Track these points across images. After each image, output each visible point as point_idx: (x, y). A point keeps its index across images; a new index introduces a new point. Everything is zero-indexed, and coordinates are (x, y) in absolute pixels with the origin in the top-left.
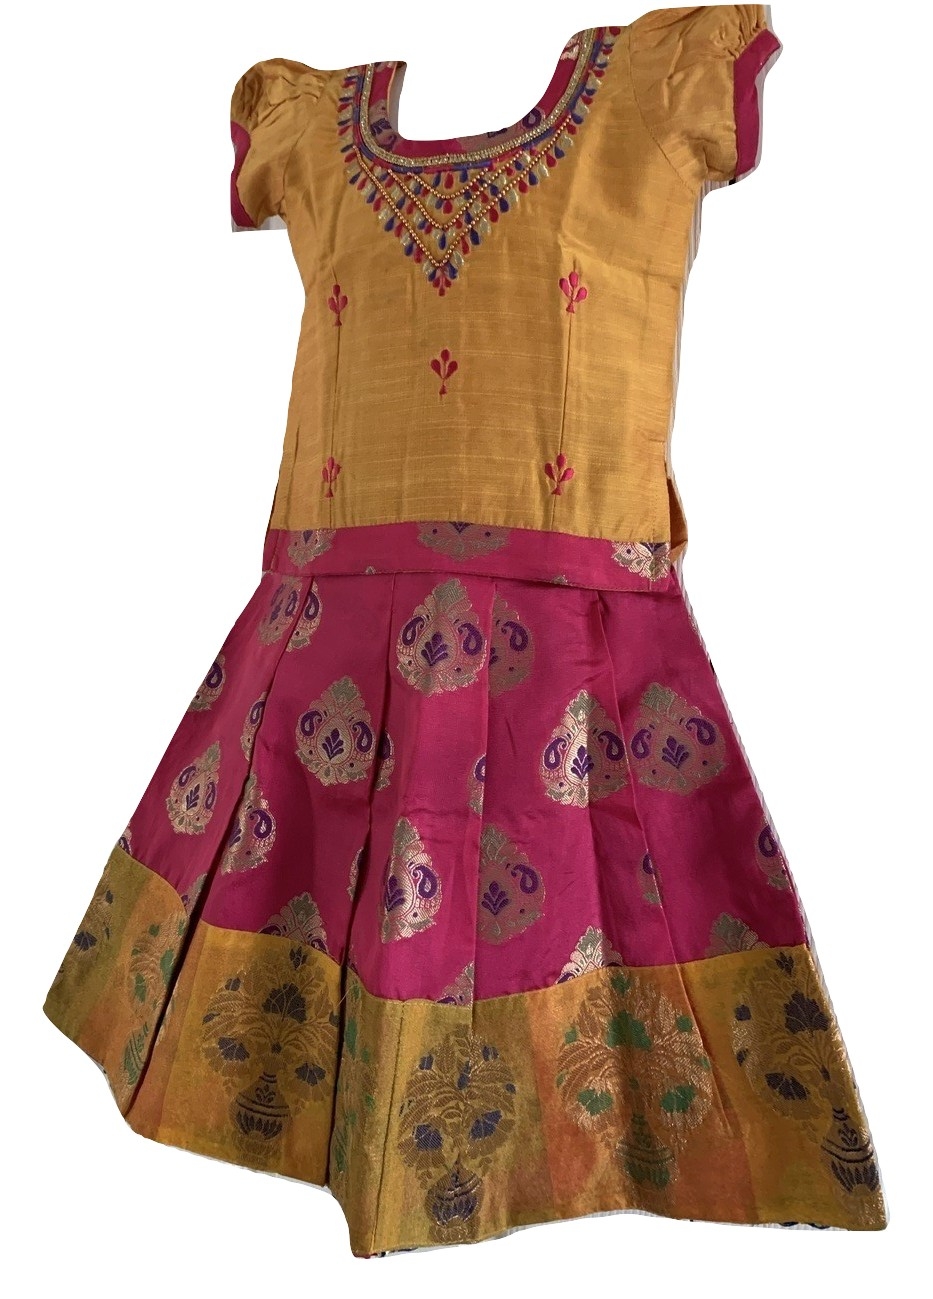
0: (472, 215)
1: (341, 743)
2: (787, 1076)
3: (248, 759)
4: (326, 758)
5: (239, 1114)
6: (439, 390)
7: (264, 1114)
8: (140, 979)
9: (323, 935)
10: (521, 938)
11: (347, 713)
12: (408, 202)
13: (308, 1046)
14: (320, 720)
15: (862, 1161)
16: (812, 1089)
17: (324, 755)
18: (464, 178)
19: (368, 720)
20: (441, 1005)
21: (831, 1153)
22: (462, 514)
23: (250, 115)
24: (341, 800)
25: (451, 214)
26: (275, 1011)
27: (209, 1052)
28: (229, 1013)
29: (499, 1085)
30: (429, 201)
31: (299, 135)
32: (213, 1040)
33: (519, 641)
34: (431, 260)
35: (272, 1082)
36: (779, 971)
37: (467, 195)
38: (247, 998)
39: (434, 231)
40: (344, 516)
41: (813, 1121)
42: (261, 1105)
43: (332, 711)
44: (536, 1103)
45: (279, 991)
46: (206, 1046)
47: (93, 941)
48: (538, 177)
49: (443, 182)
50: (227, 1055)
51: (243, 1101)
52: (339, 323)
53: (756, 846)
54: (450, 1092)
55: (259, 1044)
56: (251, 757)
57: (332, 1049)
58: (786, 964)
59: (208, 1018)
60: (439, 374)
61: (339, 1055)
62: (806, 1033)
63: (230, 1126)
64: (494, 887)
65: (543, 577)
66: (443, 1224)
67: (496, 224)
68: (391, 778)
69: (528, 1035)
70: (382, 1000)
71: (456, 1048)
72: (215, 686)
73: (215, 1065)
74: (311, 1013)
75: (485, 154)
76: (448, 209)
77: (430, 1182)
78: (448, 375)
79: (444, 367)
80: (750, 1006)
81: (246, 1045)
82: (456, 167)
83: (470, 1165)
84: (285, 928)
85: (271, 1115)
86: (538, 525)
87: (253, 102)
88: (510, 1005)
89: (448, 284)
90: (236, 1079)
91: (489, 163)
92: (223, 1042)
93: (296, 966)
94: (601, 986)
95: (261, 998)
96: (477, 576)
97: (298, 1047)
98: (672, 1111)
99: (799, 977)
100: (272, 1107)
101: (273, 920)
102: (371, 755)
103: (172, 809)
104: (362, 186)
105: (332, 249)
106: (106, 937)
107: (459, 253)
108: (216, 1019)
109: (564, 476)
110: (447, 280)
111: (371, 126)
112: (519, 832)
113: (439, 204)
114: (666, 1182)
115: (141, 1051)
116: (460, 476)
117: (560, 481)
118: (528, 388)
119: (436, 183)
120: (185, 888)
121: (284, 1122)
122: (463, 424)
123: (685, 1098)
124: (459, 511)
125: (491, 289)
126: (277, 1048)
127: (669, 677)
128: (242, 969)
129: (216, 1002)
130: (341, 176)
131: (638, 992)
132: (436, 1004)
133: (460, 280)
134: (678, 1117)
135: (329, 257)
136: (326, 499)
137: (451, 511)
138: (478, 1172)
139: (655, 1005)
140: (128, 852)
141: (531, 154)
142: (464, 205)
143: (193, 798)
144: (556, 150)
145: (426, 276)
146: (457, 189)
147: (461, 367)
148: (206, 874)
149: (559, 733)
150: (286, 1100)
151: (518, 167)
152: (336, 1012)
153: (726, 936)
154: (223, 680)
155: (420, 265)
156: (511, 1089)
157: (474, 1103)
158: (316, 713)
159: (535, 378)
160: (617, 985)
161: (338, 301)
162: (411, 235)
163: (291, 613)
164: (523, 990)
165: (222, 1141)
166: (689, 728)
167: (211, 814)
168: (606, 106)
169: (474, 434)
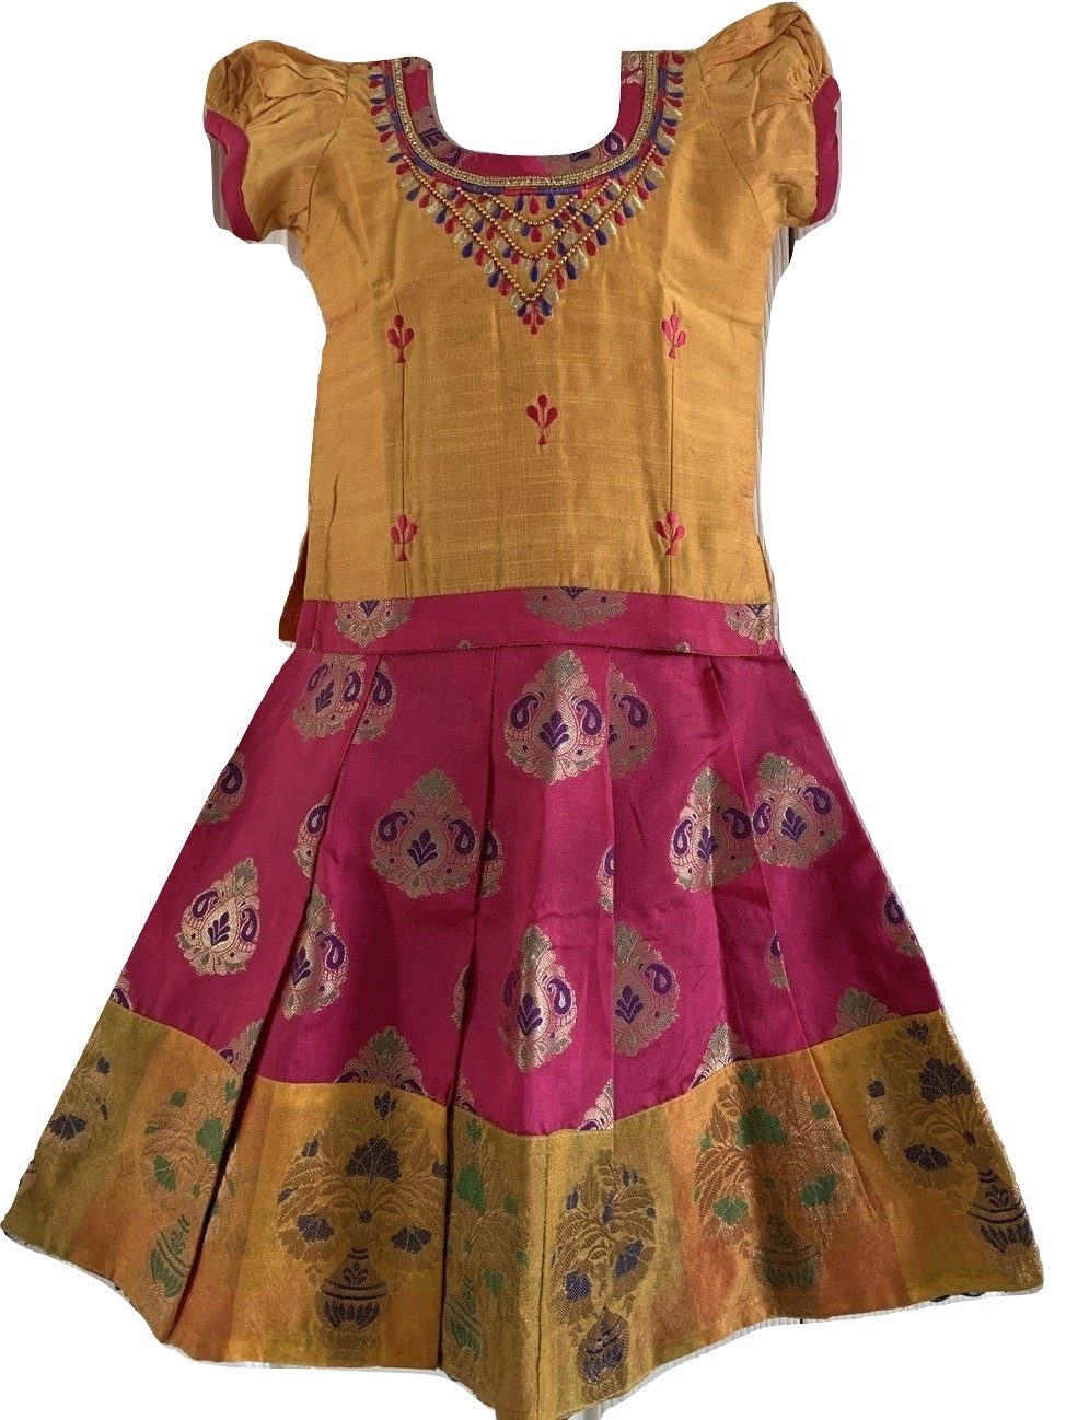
0: (566, 245)
1: (433, 846)
2: (928, 1147)
3: (308, 875)
4: (414, 866)
5: (326, 1305)
6: (538, 439)
7: (356, 1298)
8: (161, 1163)
9: (417, 1074)
10: (656, 1044)
11: (440, 811)
12: (486, 227)
13: (405, 1206)
14: (405, 822)
15: (1015, 1219)
16: (955, 1156)
17: (410, 863)
18: (551, 204)
19: (468, 818)
20: (583, 1133)
21: (980, 1217)
22: (576, 577)
23: (236, 106)
24: (436, 914)
25: (541, 243)
26: (361, 1171)
27: (287, 1237)
28: (308, 1185)
29: (640, 1210)
30: (513, 226)
31: (328, 138)
32: (291, 1220)
33: (638, 716)
34: (520, 293)
35: (361, 1259)
36: (910, 1041)
37: (557, 224)
38: (327, 1163)
39: (522, 261)
40: (424, 582)
41: (957, 1189)
42: (354, 1288)
43: (420, 809)
44: (675, 1225)
45: (366, 1148)
46: (283, 1229)
47: (81, 1125)
48: (633, 210)
49: (526, 207)
50: (308, 1236)
51: (330, 1288)
52: (402, 360)
53: (884, 917)
54: (595, 1229)
55: (343, 1215)
56: (313, 875)
57: (438, 1206)
58: (920, 1033)
59: (284, 1196)
60: (537, 421)
61: (447, 1211)
62: (945, 1100)
63: (316, 1321)
64: (627, 991)
65: (664, 645)
66: (594, 1381)
67: (594, 257)
68: (499, 881)
69: (667, 1151)
70: (527, 1138)
71: (599, 1179)
72: (232, 791)
73: (295, 1251)
74: (406, 1169)
75: (573, 179)
76: (536, 237)
77: (582, 1336)
78: (548, 423)
79: (543, 415)
80: (883, 1081)
81: (329, 1220)
82: (540, 191)
83: (616, 1308)
84: (365, 1072)
85: (364, 1298)
86: (655, 589)
87: (240, 92)
88: (648, 1122)
89: (541, 321)
90: (321, 1263)
91: (577, 190)
92: (302, 1222)
93: (384, 1114)
94: (729, 1084)
95: (343, 1160)
96: (594, 647)
97: (392, 1211)
98: (813, 1205)
99: (935, 1043)
100: (364, 1288)
101: (352, 1065)
102: (474, 856)
103: (189, 947)
104: (425, 203)
105: (391, 275)
106: (101, 1117)
107: (553, 286)
108: (294, 1194)
109: (676, 535)
110: (539, 317)
111: (420, 135)
112: (650, 927)
113: (525, 230)
114: (811, 1282)
115: (180, 1251)
116: (569, 536)
117: (672, 541)
118: (633, 440)
119: (519, 207)
120: (226, 1041)
121: (383, 1303)
122: (567, 478)
123: (826, 1189)
124: (570, 575)
125: (590, 330)
126: (366, 1217)
127: (784, 745)
128: (319, 1129)
129: (292, 1174)
130: (395, 190)
131: (770, 1084)
132: (578, 1133)
133: (555, 318)
134: (820, 1210)
135: (387, 284)
136: (398, 563)
137: (562, 575)
138: (623, 1314)
139: (789, 1095)
140: (127, 1007)
141: (621, 183)
142: (556, 234)
143: (220, 930)
144: (646, 181)
145: (514, 311)
146: (544, 216)
147: (562, 415)
148: (261, 1021)
149: (686, 813)
150: (382, 1277)
151: (609, 196)
152: (442, 1162)
153: (853, 1012)
154: (244, 783)
155: (506, 298)
156: (651, 1213)
157: (618, 1236)
158: (401, 814)
159: (640, 428)
160: (745, 1079)
161: (401, 334)
162: (495, 263)
163: (353, 698)
164: (660, 1102)
165: (309, 1342)
166: (806, 798)
167: (254, 947)
168: (691, 139)
169: (581, 489)
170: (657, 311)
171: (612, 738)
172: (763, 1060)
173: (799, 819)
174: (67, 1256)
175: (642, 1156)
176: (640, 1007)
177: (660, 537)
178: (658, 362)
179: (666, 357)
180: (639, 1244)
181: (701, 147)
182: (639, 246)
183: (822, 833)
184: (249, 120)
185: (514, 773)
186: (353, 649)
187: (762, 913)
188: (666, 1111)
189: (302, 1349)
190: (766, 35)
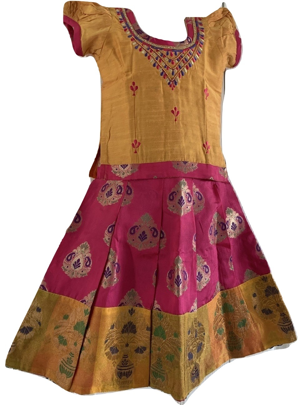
0: (181, 66)
1: (146, 235)
2: (267, 309)
3: (109, 246)
4: (140, 241)
5: (118, 373)
6: (175, 120)
7: (125, 370)
8: (61, 338)
9: (141, 302)
10: (205, 287)
11: (148, 225)
12: (159, 59)
13: (138, 341)
14: (138, 229)
15: (289, 325)
16: (274, 310)
18: (176, 54)
19: (156, 227)
21: (280, 325)
22: (186, 158)
23: (74, 15)
24: (147, 255)
25: (174, 65)
26: (126, 332)
27: (107, 354)
28: (112, 338)
29: (202, 334)
30: (166, 60)
31: (109, 28)
32: (108, 349)
33: (200, 197)
34: (169, 78)
35: (126, 358)
36: (262, 282)
37: (178, 60)
38: (116, 331)
39: (170, 69)
40: (143, 159)
41: (274, 319)
42: (125, 367)
43: (142, 225)
44: (209, 337)
45: (127, 325)
46: (106, 351)
47: (31, 329)
49: (169, 54)
50: (113, 353)
51: (119, 367)
52: (134, 95)
53: (256, 249)
54: (194, 340)
55: (121, 345)
57: (148, 340)
58: (265, 279)
59: (106, 342)
60: (174, 114)
61: (151, 340)
62: (271, 296)
63: (115, 378)
64: (199, 273)
65: (207, 178)
66: (193, 382)
67: (188, 70)
68: (165, 245)
69: (208, 317)
71: (194, 326)
72: (78, 222)
73: (109, 358)
74: (138, 330)
75: (181, 48)
76: (173, 63)
77: (191, 370)
78: (177, 115)
79: (176, 113)
80: (256, 293)
81: (118, 348)
82: (173, 50)
83: (197, 361)
84: (126, 303)
85: (128, 369)
86: (204, 163)
87: (74, 11)
88: (204, 309)
90: (116, 360)
91: (182, 51)
92: (111, 349)
93: (131, 314)
94: (220, 298)
95: (120, 329)
96: (191, 178)
97: (134, 343)
98: (241, 327)
99: (269, 281)
100: (128, 366)
101: (122, 301)
102: (158, 237)
103: (66, 270)
104: (140, 50)
105: (131, 71)
106: (39, 326)
107: (178, 77)
108: (109, 341)
110: (174, 85)
111: (136, 31)
112: (204, 255)
113: (170, 61)
114: (241, 348)
115: (71, 363)
116: (184, 147)
117: (208, 149)
118: (197, 121)
119: (167, 54)
120: (83, 297)
121: (133, 370)
122: (182, 131)
123: (244, 323)
124: (184, 158)
125: (187, 90)
126: (127, 345)
127: (231, 206)
128: (114, 321)
129: (108, 335)
130: (131, 45)
131: (230, 296)
132: (190, 313)
133: (178, 86)
134: (243, 328)
135: (130, 73)
136: (134, 154)
137: (182, 158)
138: (198, 363)
139: (234, 298)
140: (46, 290)
141: (192, 50)
142: (178, 63)
143: (77, 264)
144: (198, 51)
145: (167, 83)
146: (174, 57)
147: (181, 113)
148: (96, 290)
149: (212, 224)
150: (132, 362)
151: (190, 54)
152: (149, 326)
153: (248, 275)
154: (82, 220)
155: (165, 79)
156: (204, 334)
157: (197, 341)
158: (137, 226)
159: (199, 118)
160: (223, 295)
161: (134, 87)
162: (162, 69)
163: (120, 193)
164: (206, 303)
165: (114, 384)
166: (237, 219)
167: (90, 268)
168: (208, 41)
169: (186, 134)
170: (203, 87)
171: (194, 203)
172: (228, 290)
173: (235, 225)
174: (29, 371)
175: (202, 319)
176: (202, 277)
177: (204, 148)
178: (203, 100)
179: (205, 99)
180: (202, 343)
181: (210, 43)
182: (199, 68)
183: (240, 229)
184: (78, 20)
185: (170, 214)
186: (119, 178)
187: (228, 250)
188: (208, 305)
189: (112, 386)
190: (221, 16)
